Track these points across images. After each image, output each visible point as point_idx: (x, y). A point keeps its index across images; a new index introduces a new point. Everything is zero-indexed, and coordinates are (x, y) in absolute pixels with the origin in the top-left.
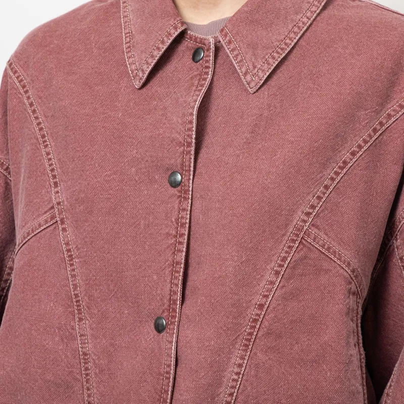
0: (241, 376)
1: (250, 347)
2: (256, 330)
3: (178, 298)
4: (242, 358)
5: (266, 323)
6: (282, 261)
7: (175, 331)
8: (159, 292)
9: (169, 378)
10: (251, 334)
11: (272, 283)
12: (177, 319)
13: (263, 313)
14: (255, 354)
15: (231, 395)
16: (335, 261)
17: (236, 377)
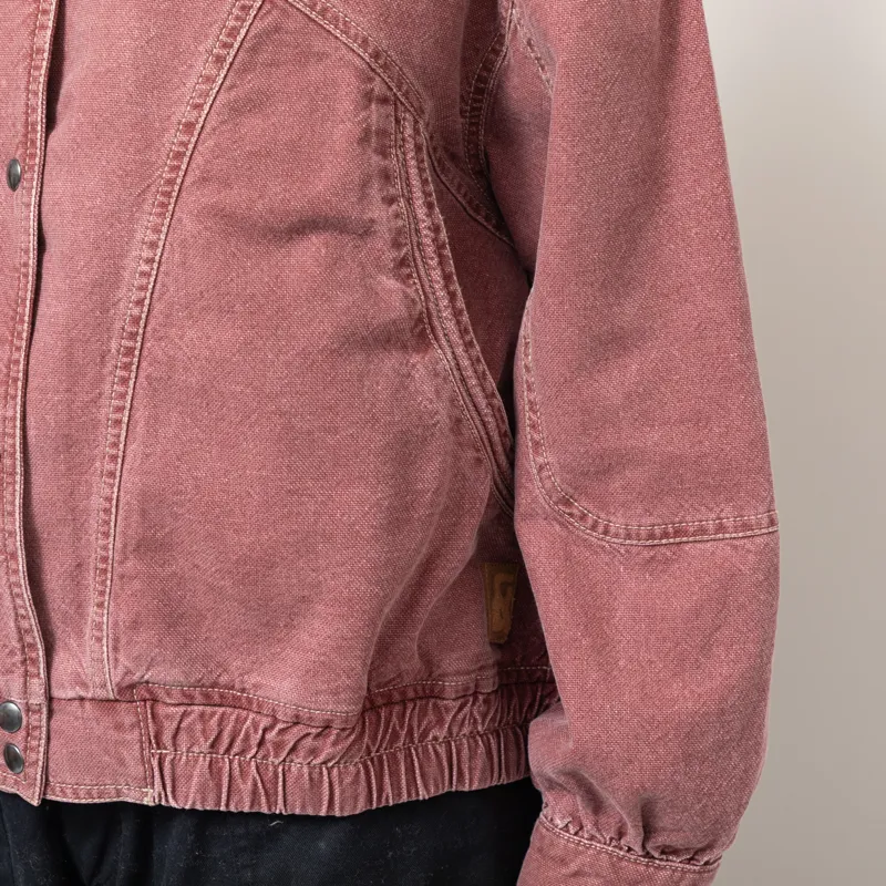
0: (155, 266)
1: (171, 208)
2: (181, 173)
3: (39, 119)
4: (157, 231)
5: (198, 159)
6: (229, 35)
7: (35, 183)
8: (10, 111)
9: (26, 276)
10: (171, 182)
11: (209, 80)
12: (37, 160)
13: (193, 140)
14: (180, 220)
15: (140, 303)
16: (336, 37)
17: (145, 268)
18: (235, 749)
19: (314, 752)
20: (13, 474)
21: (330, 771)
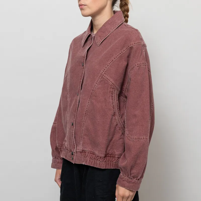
2: (92, 95)
3: (80, 89)
11: (95, 85)
12: (80, 93)
13: (93, 91)
16: (108, 81)
18: (92, 159)
19: (99, 160)
20: (74, 126)
21: (101, 163)
